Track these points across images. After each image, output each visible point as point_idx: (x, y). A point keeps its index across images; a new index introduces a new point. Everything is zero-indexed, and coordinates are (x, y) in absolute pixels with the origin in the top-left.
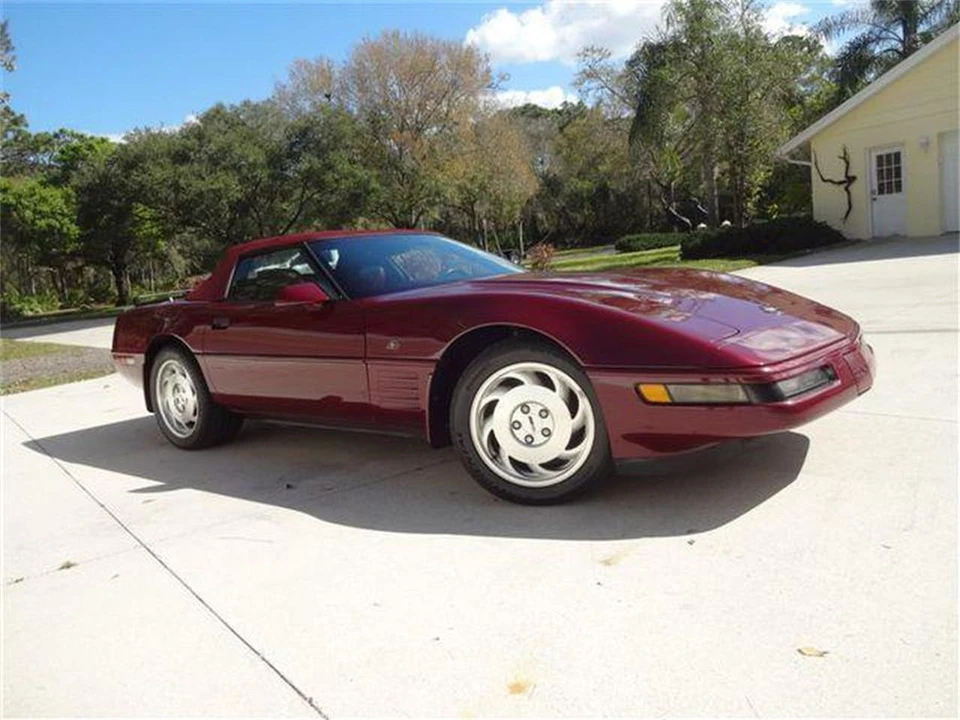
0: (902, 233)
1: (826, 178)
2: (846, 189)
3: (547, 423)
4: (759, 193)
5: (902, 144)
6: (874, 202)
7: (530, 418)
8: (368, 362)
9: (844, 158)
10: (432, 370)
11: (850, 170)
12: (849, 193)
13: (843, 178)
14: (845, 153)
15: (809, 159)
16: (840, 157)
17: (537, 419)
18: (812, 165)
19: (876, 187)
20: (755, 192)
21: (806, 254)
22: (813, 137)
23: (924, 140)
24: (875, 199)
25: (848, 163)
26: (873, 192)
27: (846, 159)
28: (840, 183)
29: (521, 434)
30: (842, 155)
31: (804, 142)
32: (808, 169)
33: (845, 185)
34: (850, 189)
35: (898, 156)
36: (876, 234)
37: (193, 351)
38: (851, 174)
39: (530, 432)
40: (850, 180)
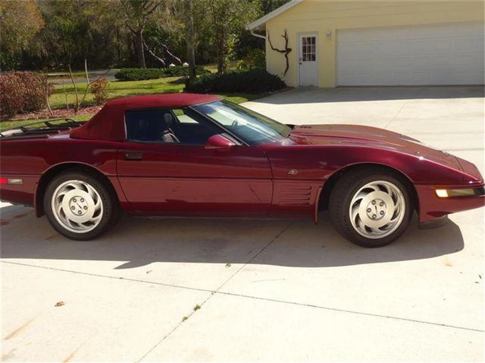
0: (315, 85)
1: (274, 48)
2: (286, 56)
3: (383, 208)
4: (232, 52)
5: (317, 33)
6: (301, 65)
7: (376, 207)
8: (274, 181)
9: (285, 37)
10: (322, 185)
11: (289, 44)
12: (287, 58)
13: (284, 49)
14: (286, 34)
15: (265, 35)
16: (283, 36)
17: (378, 207)
18: (266, 38)
19: (301, 56)
20: (230, 51)
21: (269, 95)
22: (267, 22)
23: (328, 33)
24: (301, 64)
25: (287, 41)
26: (300, 60)
27: (286, 37)
28: (283, 52)
29: (371, 214)
30: (284, 35)
31: (262, 24)
32: (264, 40)
33: (285, 53)
34: (288, 56)
35: (314, 39)
36: (301, 84)
37: (106, 174)
38: (288, 47)
39: (375, 213)
40: (288, 50)
